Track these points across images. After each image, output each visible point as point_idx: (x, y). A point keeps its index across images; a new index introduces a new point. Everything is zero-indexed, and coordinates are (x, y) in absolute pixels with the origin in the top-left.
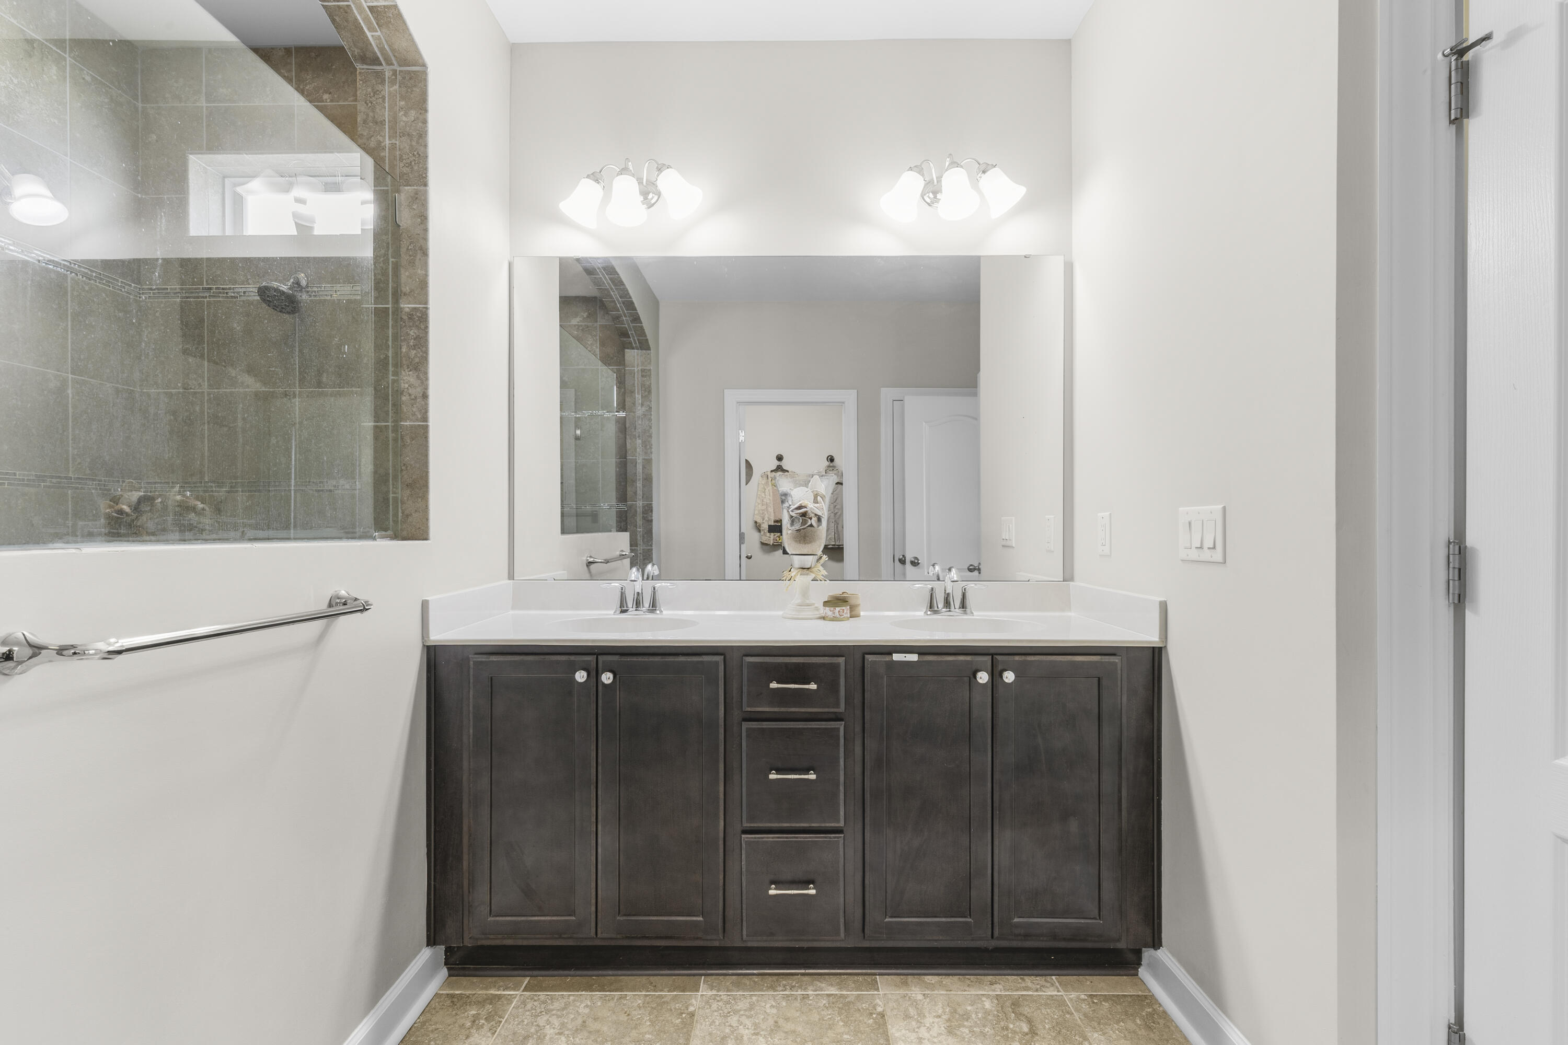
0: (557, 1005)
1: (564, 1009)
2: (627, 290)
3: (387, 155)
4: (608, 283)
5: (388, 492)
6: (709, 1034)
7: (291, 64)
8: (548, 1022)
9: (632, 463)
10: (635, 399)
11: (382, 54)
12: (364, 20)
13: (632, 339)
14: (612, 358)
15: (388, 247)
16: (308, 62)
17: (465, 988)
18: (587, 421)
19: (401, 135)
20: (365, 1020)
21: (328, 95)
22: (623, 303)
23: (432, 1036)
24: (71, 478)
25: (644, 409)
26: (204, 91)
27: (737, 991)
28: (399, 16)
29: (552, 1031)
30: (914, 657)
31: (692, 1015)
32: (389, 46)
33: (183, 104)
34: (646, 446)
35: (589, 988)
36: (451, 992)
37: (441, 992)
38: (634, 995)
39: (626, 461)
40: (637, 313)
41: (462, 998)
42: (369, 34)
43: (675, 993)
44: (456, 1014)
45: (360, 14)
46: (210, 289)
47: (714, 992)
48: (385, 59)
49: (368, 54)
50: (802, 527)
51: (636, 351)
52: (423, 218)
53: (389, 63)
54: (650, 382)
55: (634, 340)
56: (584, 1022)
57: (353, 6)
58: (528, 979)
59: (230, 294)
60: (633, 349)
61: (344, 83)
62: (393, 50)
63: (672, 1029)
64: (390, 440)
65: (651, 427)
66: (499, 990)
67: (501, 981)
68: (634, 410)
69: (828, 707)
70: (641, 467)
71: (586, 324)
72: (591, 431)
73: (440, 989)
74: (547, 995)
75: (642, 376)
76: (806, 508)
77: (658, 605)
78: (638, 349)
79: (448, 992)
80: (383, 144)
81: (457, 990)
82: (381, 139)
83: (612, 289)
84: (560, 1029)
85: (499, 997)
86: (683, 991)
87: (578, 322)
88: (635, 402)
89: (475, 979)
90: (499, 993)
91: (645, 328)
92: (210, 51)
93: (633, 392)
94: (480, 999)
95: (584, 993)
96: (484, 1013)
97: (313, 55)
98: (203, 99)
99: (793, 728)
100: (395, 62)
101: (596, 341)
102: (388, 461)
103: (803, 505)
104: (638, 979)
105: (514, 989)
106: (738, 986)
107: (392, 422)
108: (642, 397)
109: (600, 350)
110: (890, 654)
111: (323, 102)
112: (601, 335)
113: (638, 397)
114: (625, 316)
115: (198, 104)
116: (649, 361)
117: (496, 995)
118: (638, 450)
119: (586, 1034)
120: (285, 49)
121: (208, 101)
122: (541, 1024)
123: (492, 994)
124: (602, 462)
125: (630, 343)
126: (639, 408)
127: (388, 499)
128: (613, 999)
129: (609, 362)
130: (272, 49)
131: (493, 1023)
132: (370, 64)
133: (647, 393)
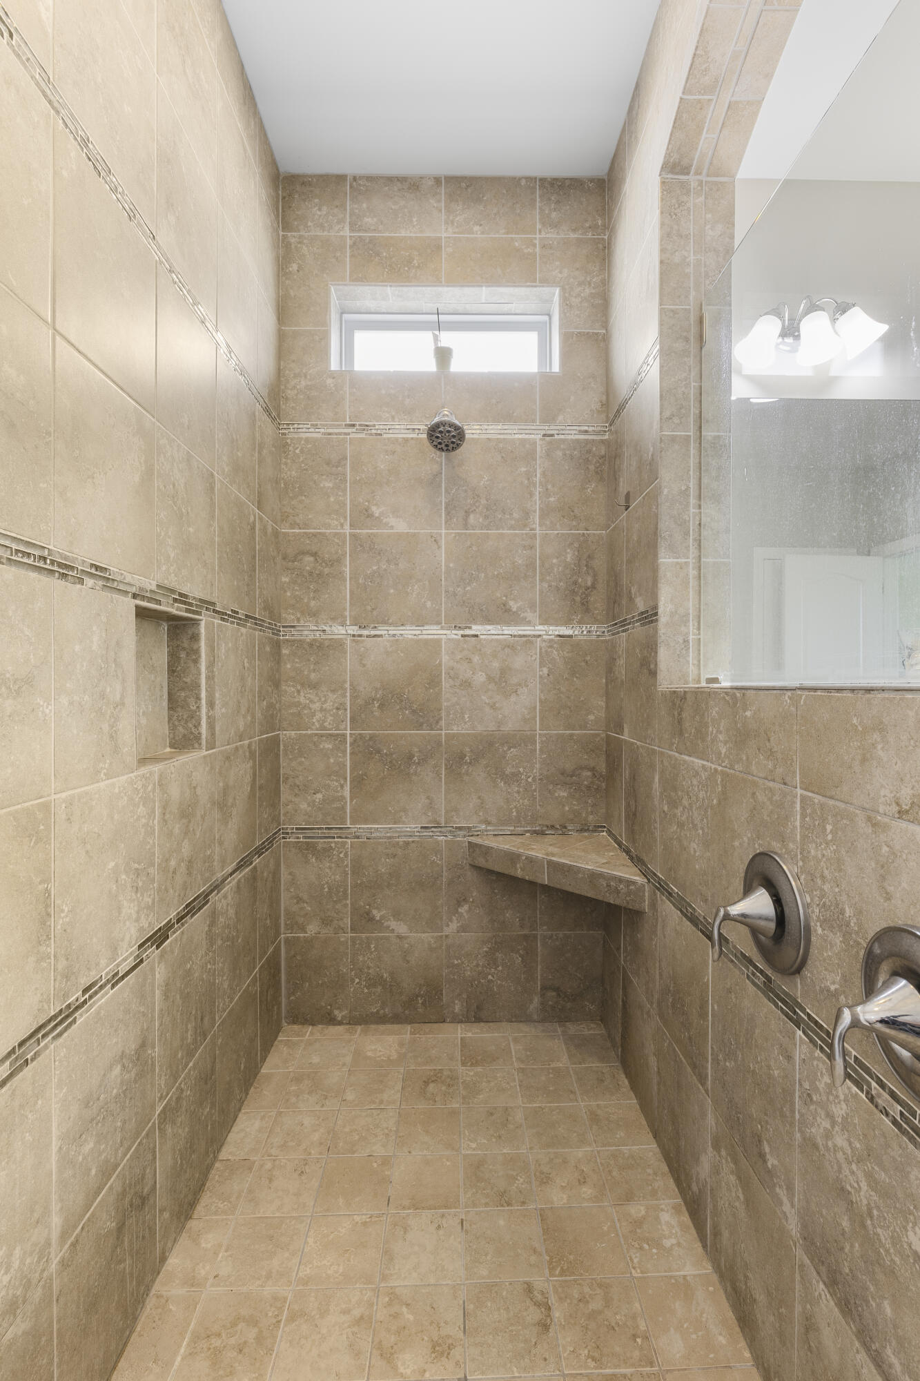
3: (692, 272)
5: (688, 633)
7: (441, 194)
15: (690, 370)
16: (459, 192)
19: (707, 250)
21: (478, 227)
26: (348, 220)
33: (326, 233)
46: (354, 425)
59: (374, 431)
61: (495, 214)
64: (691, 577)
80: (688, 260)
82: (686, 254)
92: (355, 179)
97: (463, 185)
98: (347, 228)
102: (689, 600)
107: (693, 558)
111: (473, 234)
115: (341, 233)
120: (435, 178)
121: (352, 230)
127: (688, 641)
130: (421, 178)
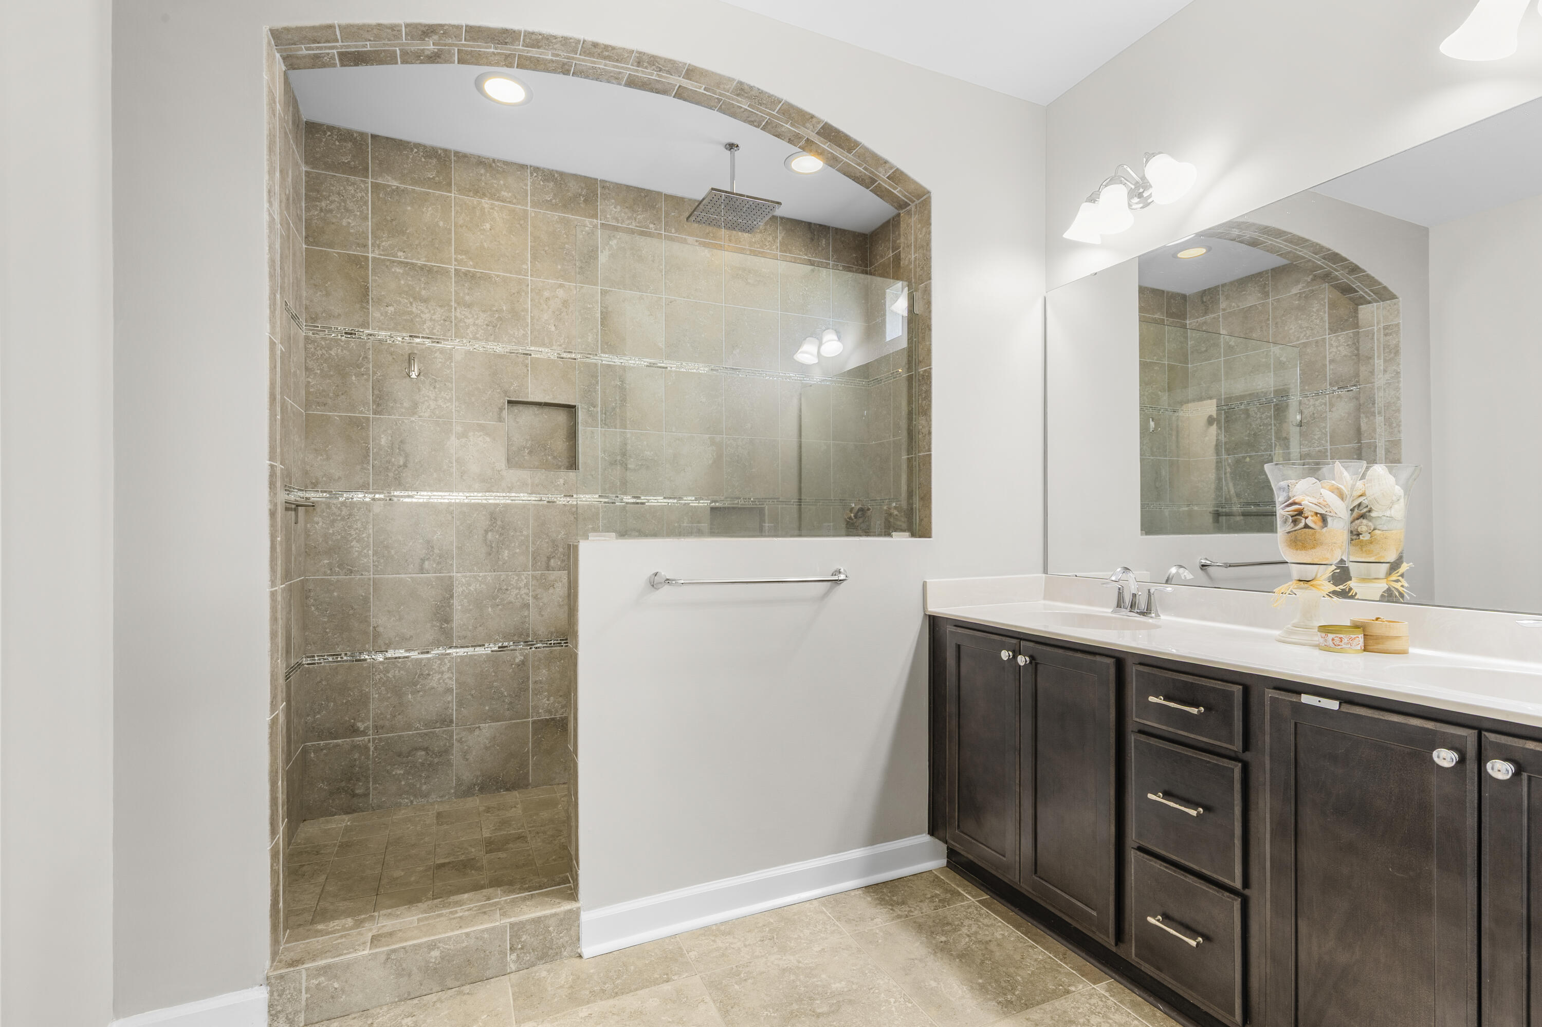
0: (986, 921)
1: (987, 926)
2: (1317, 244)
4: (1286, 246)
6: (1064, 1011)
8: (970, 926)
9: (1370, 448)
10: (1374, 365)
11: (907, 199)
12: (889, 186)
13: (1361, 293)
14: (1347, 320)
17: (948, 878)
18: (1311, 403)
20: (862, 849)
22: (1324, 258)
23: (906, 888)
24: (832, 500)
25: (1387, 376)
27: (1128, 1008)
28: (902, 173)
29: (966, 931)
30: (1333, 705)
31: (1068, 992)
32: (907, 192)
34: (1390, 425)
35: (1018, 927)
36: (939, 875)
37: (934, 872)
38: (1042, 951)
39: (1361, 446)
40: (1352, 263)
41: (941, 881)
42: (895, 192)
43: (1074, 972)
44: (929, 887)
45: (886, 184)
47: (1107, 994)
48: (910, 201)
49: (902, 203)
50: (1293, 529)
51: (1375, 304)
52: (929, 303)
53: (913, 202)
54: (1397, 340)
55: (1366, 292)
56: (990, 941)
57: (881, 183)
58: (989, 897)
60: (1369, 302)
62: (910, 194)
63: (1041, 987)
65: (1399, 398)
66: (964, 891)
67: (971, 887)
68: (1373, 380)
69: (1220, 740)
70: (1383, 452)
71: (1310, 288)
72: (1316, 415)
73: (934, 870)
74: (987, 912)
75: (1386, 335)
76: (1300, 504)
77: (1153, 608)
78: (1377, 301)
79: (937, 874)
81: (943, 876)
83: (1296, 250)
84: (972, 934)
85: (960, 894)
86: (1082, 976)
87: (1300, 289)
88: (1374, 370)
89: (958, 877)
90: (962, 892)
91: (1373, 275)
93: (1370, 358)
94: (949, 889)
95: (1011, 927)
96: (943, 896)
99: (1180, 753)
100: (915, 199)
101: (1324, 305)
103: (1296, 501)
104: (1059, 945)
105: (973, 896)
106: (1134, 1005)
108: (1385, 361)
109: (1330, 315)
110: (1299, 693)
112: (1330, 296)
113: (1379, 363)
114: (1337, 271)
116: (1396, 312)
117: (960, 892)
118: (1378, 430)
119: (983, 947)
122: (964, 924)
123: (958, 890)
124: (1331, 449)
125: (1362, 297)
126: (1381, 375)
128: (1025, 943)
129: (1342, 326)
131: (941, 904)
132: (905, 208)
133: (1392, 355)
